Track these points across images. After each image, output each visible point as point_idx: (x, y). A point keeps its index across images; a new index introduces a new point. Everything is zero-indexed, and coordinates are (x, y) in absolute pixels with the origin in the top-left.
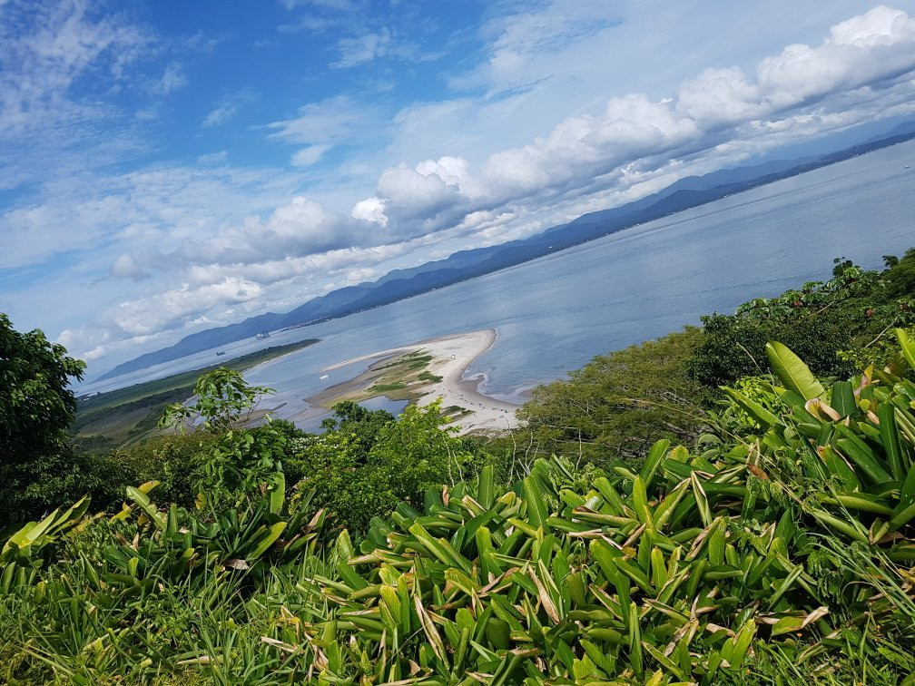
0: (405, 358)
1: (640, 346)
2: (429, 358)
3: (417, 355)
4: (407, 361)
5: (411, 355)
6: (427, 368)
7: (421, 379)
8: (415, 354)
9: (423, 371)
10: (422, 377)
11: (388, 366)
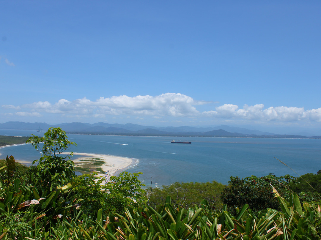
0: (94, 160)
1: (194, 184)
2: (103, 163)
3: (99, 160)
4: (94, 161)
5: (96, 159)
6: (101, 167)
7: (97, 170)
8: (98, 159)
9: (99, 167)
10: (97, 169)
11: (85, 160)
